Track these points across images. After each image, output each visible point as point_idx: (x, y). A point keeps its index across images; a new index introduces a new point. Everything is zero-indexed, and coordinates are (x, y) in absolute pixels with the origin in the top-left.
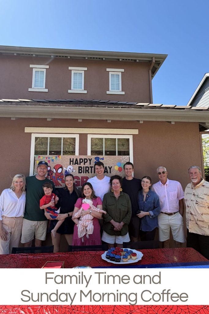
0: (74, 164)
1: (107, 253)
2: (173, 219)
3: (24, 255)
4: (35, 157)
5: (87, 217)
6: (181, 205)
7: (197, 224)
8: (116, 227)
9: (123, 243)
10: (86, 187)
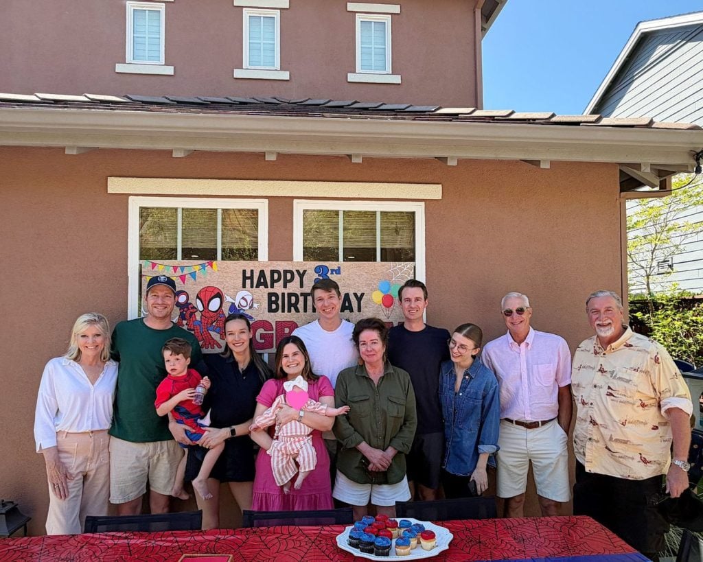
0: (255, 285)
1: (351, 532)
2: (539, 440)
3: (120, 538)
4: (141, 266)
5: (291, 429)
6: (566, 402)
7: (609, 450)
8: (375, 461)
9: (396, 502)
10: (290, 348)
